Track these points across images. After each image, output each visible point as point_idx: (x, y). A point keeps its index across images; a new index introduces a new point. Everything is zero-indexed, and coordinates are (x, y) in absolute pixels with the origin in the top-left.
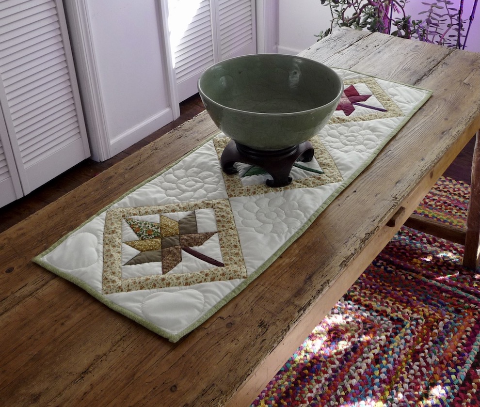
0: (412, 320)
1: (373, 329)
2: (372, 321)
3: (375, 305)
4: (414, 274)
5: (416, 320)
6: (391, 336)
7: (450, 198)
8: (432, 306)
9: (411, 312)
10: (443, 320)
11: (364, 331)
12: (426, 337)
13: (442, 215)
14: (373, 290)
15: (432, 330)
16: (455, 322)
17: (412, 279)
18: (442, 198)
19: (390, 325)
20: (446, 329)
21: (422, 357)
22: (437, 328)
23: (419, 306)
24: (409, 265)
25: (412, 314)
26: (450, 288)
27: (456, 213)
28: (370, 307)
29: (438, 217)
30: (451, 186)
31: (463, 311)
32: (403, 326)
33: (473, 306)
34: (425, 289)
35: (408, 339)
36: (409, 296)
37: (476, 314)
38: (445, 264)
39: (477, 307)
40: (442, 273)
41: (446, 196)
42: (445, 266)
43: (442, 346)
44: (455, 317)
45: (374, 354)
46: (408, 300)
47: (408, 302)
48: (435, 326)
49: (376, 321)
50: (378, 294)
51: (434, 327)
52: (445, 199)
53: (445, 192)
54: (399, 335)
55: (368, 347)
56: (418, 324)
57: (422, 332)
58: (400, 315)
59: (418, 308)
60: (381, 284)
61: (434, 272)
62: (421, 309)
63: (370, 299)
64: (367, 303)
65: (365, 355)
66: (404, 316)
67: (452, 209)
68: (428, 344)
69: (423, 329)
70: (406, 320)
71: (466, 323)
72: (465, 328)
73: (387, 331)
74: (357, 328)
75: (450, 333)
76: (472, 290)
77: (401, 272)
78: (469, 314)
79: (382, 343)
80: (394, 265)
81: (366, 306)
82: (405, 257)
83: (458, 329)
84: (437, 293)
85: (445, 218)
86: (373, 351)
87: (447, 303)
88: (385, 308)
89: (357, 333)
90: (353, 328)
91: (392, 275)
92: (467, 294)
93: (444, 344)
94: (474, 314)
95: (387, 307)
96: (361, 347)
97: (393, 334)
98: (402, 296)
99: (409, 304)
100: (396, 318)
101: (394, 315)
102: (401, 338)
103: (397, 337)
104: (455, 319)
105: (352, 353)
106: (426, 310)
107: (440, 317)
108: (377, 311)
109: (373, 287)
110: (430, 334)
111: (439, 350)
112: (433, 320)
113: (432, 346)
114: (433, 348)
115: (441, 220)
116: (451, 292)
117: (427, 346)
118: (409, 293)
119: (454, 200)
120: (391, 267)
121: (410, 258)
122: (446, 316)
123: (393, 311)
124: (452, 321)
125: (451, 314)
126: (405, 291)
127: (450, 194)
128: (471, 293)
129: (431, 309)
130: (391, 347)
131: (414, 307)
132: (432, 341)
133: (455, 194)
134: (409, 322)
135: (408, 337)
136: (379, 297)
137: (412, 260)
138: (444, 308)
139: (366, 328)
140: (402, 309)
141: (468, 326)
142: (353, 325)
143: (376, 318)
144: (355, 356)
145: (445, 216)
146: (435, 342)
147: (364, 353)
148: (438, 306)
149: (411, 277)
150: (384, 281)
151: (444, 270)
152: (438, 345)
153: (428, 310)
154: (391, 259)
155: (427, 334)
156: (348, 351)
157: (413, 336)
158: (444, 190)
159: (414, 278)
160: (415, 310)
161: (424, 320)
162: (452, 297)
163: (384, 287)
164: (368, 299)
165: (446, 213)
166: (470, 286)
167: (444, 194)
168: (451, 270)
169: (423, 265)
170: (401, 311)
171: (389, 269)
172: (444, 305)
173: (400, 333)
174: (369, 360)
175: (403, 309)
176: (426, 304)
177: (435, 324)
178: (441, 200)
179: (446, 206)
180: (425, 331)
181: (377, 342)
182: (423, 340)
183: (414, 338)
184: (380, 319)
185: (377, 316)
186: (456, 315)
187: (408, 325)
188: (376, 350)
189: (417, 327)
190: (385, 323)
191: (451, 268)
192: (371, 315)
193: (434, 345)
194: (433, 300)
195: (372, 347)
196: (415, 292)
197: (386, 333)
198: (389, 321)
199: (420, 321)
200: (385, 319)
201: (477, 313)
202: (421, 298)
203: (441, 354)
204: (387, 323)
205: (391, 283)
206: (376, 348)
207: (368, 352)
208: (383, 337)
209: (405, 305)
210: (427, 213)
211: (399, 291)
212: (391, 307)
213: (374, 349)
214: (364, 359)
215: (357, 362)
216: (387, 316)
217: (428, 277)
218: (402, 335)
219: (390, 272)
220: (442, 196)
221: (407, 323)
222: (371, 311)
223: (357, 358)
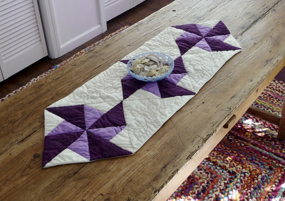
0: (241, 173)
1: (217, 178)
2: (217, 173)
3: (219, 162)
4: (245, 143)
5: (244, 173)
6: (227, 183)
7: (273, 92)
8: (255, 164)
9: (242, 168)
10: (261, 174)
11: (211, 179)
12: (249, 185)
13: (267, 104)
14: (219, 152)
15: (254, 180)
16: (269, 175)
17: (244, 146)
18: (268, 93)
19: (228, 176)
20: (263, 180)
21: (246, 198)
22: (257, 179)
23: (247, 164)
24: (243, 136)
25: (242, 169)
26: (267, 153)
27: (276, 102)
28: (216, 163)
29: (265, 105)
30: (275, 84)
31: (274, 168)
32: (236, 177)
33: (281, 165)
34: (252, 153)
35: (238, 186)
36: (241, 157)
37: (282, 171)
38: (266, 137)
39: (283, 166)
40: (263, 143)
41: (271, 91)
42: (266, 138)
43: (259, 191)
44: (269, 172)
45: (216, 195)
46: (240, 159)
47: (240, 161)
48: (255, 178)
49: (219, 173)
50: (222, 155)
51: (255, 179)
52: (270, 93)
53: (270, 88)
54: (233, 183)
55: (212, 190)
56: (245, 176)
57: (247, 181)
58: (234, 169)
59: (246, 166)
60: (224, 148)
61: (258, 142)
62: (248, 166)
63: (216, 158)
64: (214, 160)
65: (210, 195)
66: (237, 170)
67: (274, 100)
69: (248, 180)
70: (238, 173)
71: (275, 177)
72: (275, 180)
73: (225, 180)
74: (207, 177)
75: (265, 183)
76: (282, 155)
77: (237, 140)
78: (278, 171)
79: (222, 188)
80: (233, 136)
81: (213, 162)
82: (241, 130)
83: (271, 181)
84: (259, 156)
85: (269, 106)
86: (215, 193)
87: (264, 163)
88: (225, 164)
89: (206, 181)
90: (204, 177)
91: (232, 142)
92: (278, 157)
93: (260, 190)
94: (281, 171)
95: (227, 164)
96: (208, 190)
97: (229, 182)
98: (237, 156)
99: (241, 162)
100: (231, 171)
101: (230, 169)
102: (234, 185)
103: (232, 184)
104: (269, 174)
105: (202, 194)
106: (251, 167)
107: (259, 172)
108: (220, 166)
109: (219, 150)
110: (252, 183)
111: (257, 194)
112: (255, 174)
113: (253, 191)
114: (253, 192)
115: (266, 107)
116: (268, 156)
117: (249, 191)
118: (242, 155)
119: (275, 94)
120: (232, 137)
121: (244, 131)
122: (263, 172)
123: (230, 167)
124: (267, 175)
125: (266, 170)
126: (240, 154)
127: (274, 89)
128: (280, 157)
129: (254, 166)
130: (227, 190)
131: (244, 164)
132: (253, 188)
133: (277, 90)
134: (240, 174)
135: (238, 185)
136: (222, 157)
137: (245, 133)
138: (262, 166)
139: (212, 177)
140: (236, 166)
141: (276, 179)
142: (204, 175)
143: (219, 171)
144: (204, 195)
145: (269, 105)
146: (255, 188)
147: (209, 194)
148: (259, 165)
149: (244, 145)
150: (227, 146)
151: (265, 141)
152: (257, 190)
153: (252, 167)
154: (232, 132)
155: (250, 183)
156: (199, 192)
157: (241, 184)
158: (270, 87)
159: (245, 145)
160: (244, 166)
161: (249, 174)
162: (268, 159)
163: (226, 150)
164: (215, 158)
165: (270, 103)
166: (280, 152)
167: (269, 89)
168: (270, 141)
169: (252, 137)
170: (235, 167)
171: (230, 138)
172: (262, 164)
173: (233, 181)
174: (212, 198)
175: (237, 165)
176: (251, 163)
177: (256, 176)
178: (267, 94)
179: (270, 98)
180: (249, 181)
181: (218, 187)
182: (247, 186)
183: (242, 185)
184: (221, 171)
185: (220, 169)
186: (270, 171)
187: (239, 177)
188: (217, 192)
189: (244, 178)
190: (224, 175)
191: (269, 139)
192: (216, 168)
193: (255, 190)
194: (256, 160)
195: (215, 190)
196: (245, 154)
197: (224, 181)
198: (227, 173)
199: (246, 174)
200: (225, 171)
201: (283, 170)
202: (249, 159)
203: (258, 196)
204: (226, 175)
205: (230, 148)
206: (217, 191)
207: (212, 193)
208: (223, 184)
209: (238, 163)
210: (258, 102)
211: (235, 153)
212: (229, 164)
213: (216, 191)
214: (209, 198)
215: (204, 199)
216: (226, 170)
217: (254, 145)
218: (234, 183)
219: (231, 140)
220: (268, 91)
221: (238, 175)
222: (216, 166)
223: (204, 197)
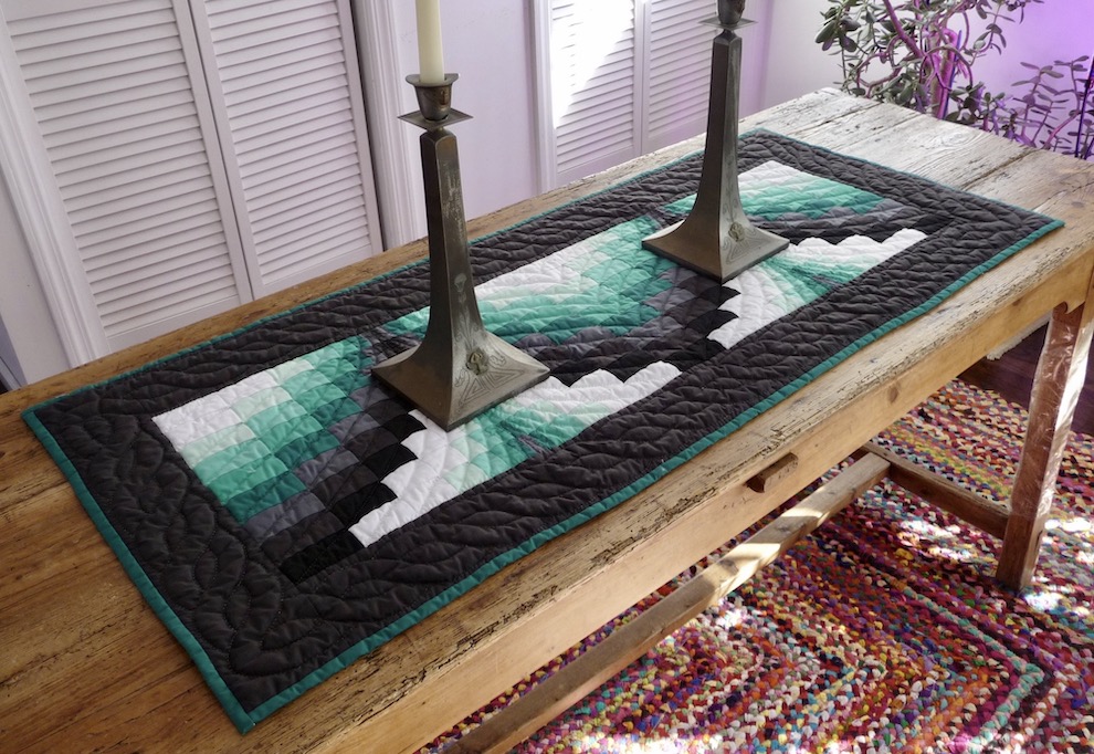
0: (861, 666)
1: (780, 670)
2: (784, 653)
3: (799, 625)
4: (891, 578)
5: (871, 668)
6: (811, 690)
7: (1005, 443)
8: (908, 648)
9: (865, 651)
10: (923, 679)
11: (763, 669)
12: (879, 705)
13: (982, 475)
14: (802, 595)
15: (896, 693)
16: (947, 687)
17: (885, 587)
18: (990, 442)
19: (816, 668)
20: (925, 699)
21: (860, 744)
22: (907, 693)
23: (883, 642)
24: (887, 558)
25: (865, 655)
26: (956, 619)
27: (1010, 473)
28: (788, 626)
29: (973, 477)
30: (1016, 421)
31: (969, 668)
32: (840, 676)
33: (992, 662)
34: (905, 610)
35: (842, 704)
36: (868, 618)
37: (994, 681)
38: (960, 570)
39: (1001, 667)
40: (948, 587)
41: (1000, 439)
42: (959, 573)
43: (907, 730)
44: (950, 678)
45: (767, 718)
46: (865, 625)
47: (864, 630)
48: (903, 687)
49: (790, 655)
50: (810, 604)
51: (901, 690)
52: (997, 443)
53: (999, 429)
54: (827, 691)
55: (759, 703)
56: (870, 676)
57: (874, 694)
58: (840, 652)
59: (879, 646)
60: (822, 585)
61: (932, 581)
62: (885, 648)
63: (792, 612)
64: (784, 616)
65: (748, 717)
66: (847, 656)
67: (1005, 466)
68: (878, 721)
69: (877, 690)
70: (849, 665)
71: (968, 694)
72: (965, 704)
73: (805, 678)
74: (750, 660)
75: (929, 708)
76: (1000, 632)
77: (867, 568)
78: (979, 679)
79: (790, 700)
80: (857, 554)
81: (780, 622)
82: (883, 541)
83: (950, 704)
84: (926, 624)
85: (985, 481)
86: (767, 712)
87: (940, 647)
88: (814, 633)
89: (746, 672)
90: (743, 661)
91: (849, 572)
92: (987, 637)
93: (911, 726)
94: (991, 680)
95: (820, 631)
96: (746, 700)
97: (816, 687)
98: (857, 616)
99: (865, 635)
100: (830, 656)
101: (828, 650)
102: (830, 698)
103: (823, 694)
104: (948, 682)
105: (726, 708)
106: (895, 652)
107: (918, 672)
108: (798, 636)
109: (805, 588)
110: (890, 700)
111: (897, 737)
112: (902, 674)
113: (887, 726)
114: (886, 731)
115: (977, 483)
116: (955, 628)
117: (875, 724)
118: (872, 613)
119: (1013, 448)
120: (851, 557)
121: (893, 545)
122: (933, 673)
123: (831, 642)
124: (941, 685)
125: (942, 669)
126: (865, 608)
127: (1010, 435)
128: (995, 636)
129: (905, 653)
130: (805, 711)
131: (874, 642)
132: (889, 716)
133: (1019, 438)
134: (855, 670)
135: (844, 700)
136: (811, 611)
137: (895, 550)
138: (932, 656)
139: (767, 664)
140: (847, 642)
141: (971, 701)
142: (744, 654)
143: (792, 649)
144: (730, 715)
145: (986, 476)
146: (894, 719)
147: (748, 713)
148: (921, 650)
149: (884, 583)
150: (830, 581)
151: (953, 582)
152: (899, 727)
153: (898, 654)
154: (856, 542)
155: (884, 701)
156: (719, 701)
157: (854, 699)
158: (999, 426)
159: (889, 585)
160: (873, 647)
161: (886, 672)
162: (954, 637)
163: (826, 592)
164: (788, 609)
165: (990, 471)
166: (998, 621)
167: (996, 433)
168: (969, 583)
169: (915, 565)
170: (845, 645)
171: (846, 559)
172: (933, 650)
173: (830, 687)
174: (753, 727)
175: (850, 642)
176: (898, 641)
177: (906, 683)
178: (988, 444)
179: (993, 458)
180: (880, 694)
181: (779, 697)
182: (872, 709)
183: (854, 703)
184: (799, 652)
185: (795, 645)
186: (954, 674)
187: (850, 676)
188: (773, 710)
189: (867, 683)
190: (805, 663)
191: (968, 579)
192: (785, 641)
193: (892, 725)
194: (915, 635)
195: (768, 703)
196: (883, 612)
197: (802, 683)
198: (816, 660)
199: (876, 672)
200: (809, 654)
201: (997, 678)
202: (892, 626)
203: (899, 745)
204: (810, 662)
205: (842, 586)
206: (774, 708)
207: (756, 711)
208: (795, 689)
209: (856, 634)
210: (953, 466)
211: (854, 605)
212: (829, 635)
213: (770, 708)
214: (744, 723)
215: (730, 726)
216: (815, 649)
217: (918, 589)
218: (833, 691)
219: (847, 566)
220: (991, 437)
221: (850, 670)
222: (787, 634)
223: (732, 719)
